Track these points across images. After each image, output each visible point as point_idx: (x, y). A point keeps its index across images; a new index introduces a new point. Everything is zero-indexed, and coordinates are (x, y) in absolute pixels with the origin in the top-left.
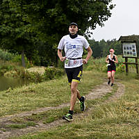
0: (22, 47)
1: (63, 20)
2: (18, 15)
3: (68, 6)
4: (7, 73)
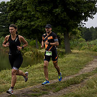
2: (33, 13)
3: (68, 7)
4: (26, 53)
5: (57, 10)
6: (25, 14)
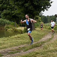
0: (15, 19)
2: (13, 6)
5: (27, 4)
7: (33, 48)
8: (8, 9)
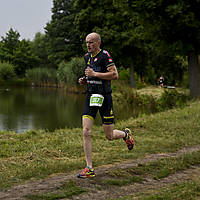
0: (130, 59)
1: (190, 22)
2: (126, 13)
5: (175, 7)
6: (109, 15)
7: (188, 167)
8: (108, 24)
